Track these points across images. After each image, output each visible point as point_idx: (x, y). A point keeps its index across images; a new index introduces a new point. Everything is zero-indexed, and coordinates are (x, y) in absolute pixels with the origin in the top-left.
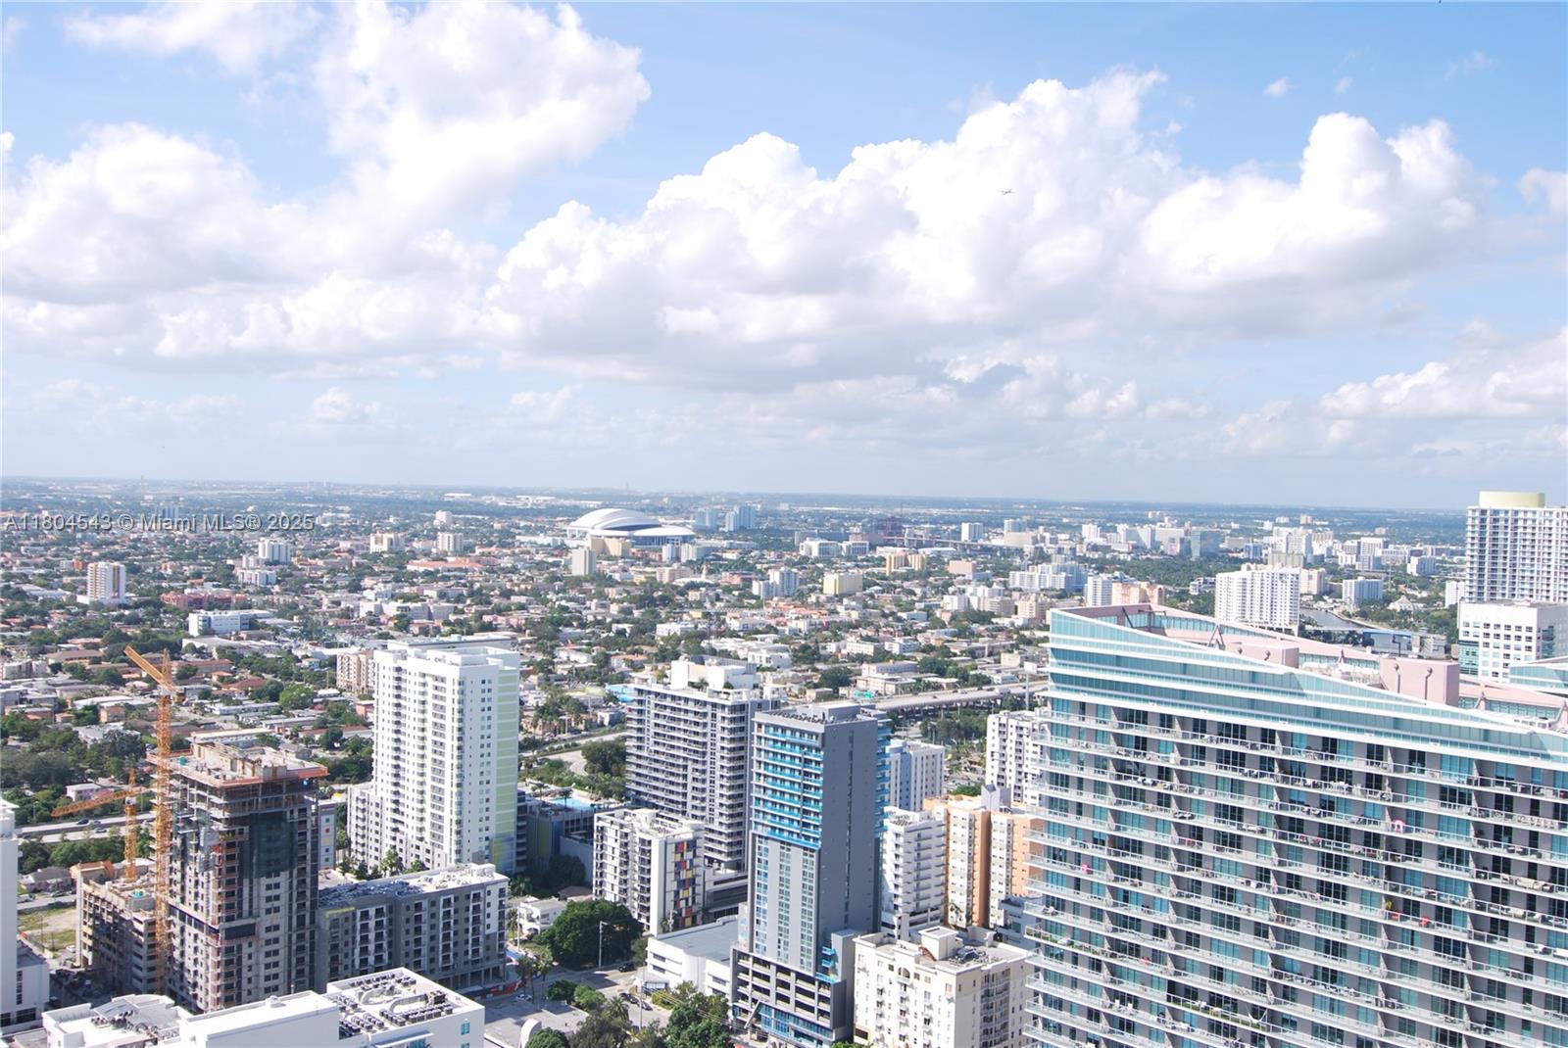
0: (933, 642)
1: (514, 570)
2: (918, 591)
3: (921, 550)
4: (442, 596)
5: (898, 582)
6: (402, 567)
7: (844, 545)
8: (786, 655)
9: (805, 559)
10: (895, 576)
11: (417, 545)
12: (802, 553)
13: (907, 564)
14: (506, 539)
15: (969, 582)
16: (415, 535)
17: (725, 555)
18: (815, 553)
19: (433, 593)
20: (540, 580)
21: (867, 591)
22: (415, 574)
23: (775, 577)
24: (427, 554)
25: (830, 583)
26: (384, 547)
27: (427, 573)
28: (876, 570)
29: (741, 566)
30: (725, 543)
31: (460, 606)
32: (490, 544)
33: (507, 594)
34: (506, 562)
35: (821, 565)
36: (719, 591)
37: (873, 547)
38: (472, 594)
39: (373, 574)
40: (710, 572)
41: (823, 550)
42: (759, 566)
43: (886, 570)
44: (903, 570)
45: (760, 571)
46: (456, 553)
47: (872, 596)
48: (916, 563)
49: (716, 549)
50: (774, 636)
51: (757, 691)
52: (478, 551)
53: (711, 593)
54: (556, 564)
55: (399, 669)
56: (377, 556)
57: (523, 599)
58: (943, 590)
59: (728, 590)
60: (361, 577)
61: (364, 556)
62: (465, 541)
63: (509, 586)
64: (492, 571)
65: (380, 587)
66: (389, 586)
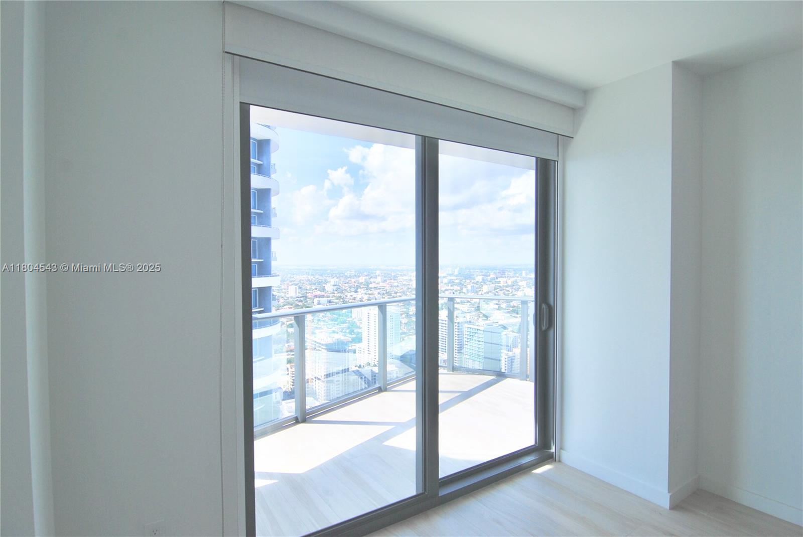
0: (515, 305)
1: (398, 286)
2: (511, 290)
3: (511, 279)
4: (379, 293)
5: (504, 288)
6: (368, 286)
7: (489, 278)
8: (473, 309)
9: (478, 282)
10: (504, 286)
11: (372, 280)
12: (477, 280)
13: (507, 283)
14: (395, 278)
15: (525, 288)
16: (371, 277)
17: (455, 281)
18: (481, 280)
19: (377, 293)
20: (405, 289)
21: (496, 290)
22: (371, 288)
23: (469, 287)
24: (375, 282)
25: (485, 288)
26: (363, 281)
27: (375, 288)
28: (498, 285)
29: (460, 284)
30: (455, 278)
31: (384, 296)
32: (391, 279)
33: (396, 293)
34: (396, 284)
35: (482, 284)
36: (454, 291)
37: (497, 278)
38: (386, 293)
39: (361, 288)
40: (451, 286)
41: (483, 279)
42: (465, 284)
43: (501, 285)
44: (506, 284)
45: (465, 286)
46: (382, 282)
47: (497, 292)
48: (509, 283)
49: (453, 280)
50: (470, 304)
51: (465, 318)
52: (388, 281)
53: (452, 292)
54: (409, 285)
55: (369, 313)
56: (361, 283)
57: (400, 294)
58: (518, 290)
59: (456, 291)
60: (357, 289)
61: (358, 283)
62: (385, 279)
63: (396, 291)
64: (392, 287)
65: (363, 292)
66: (365, 291)
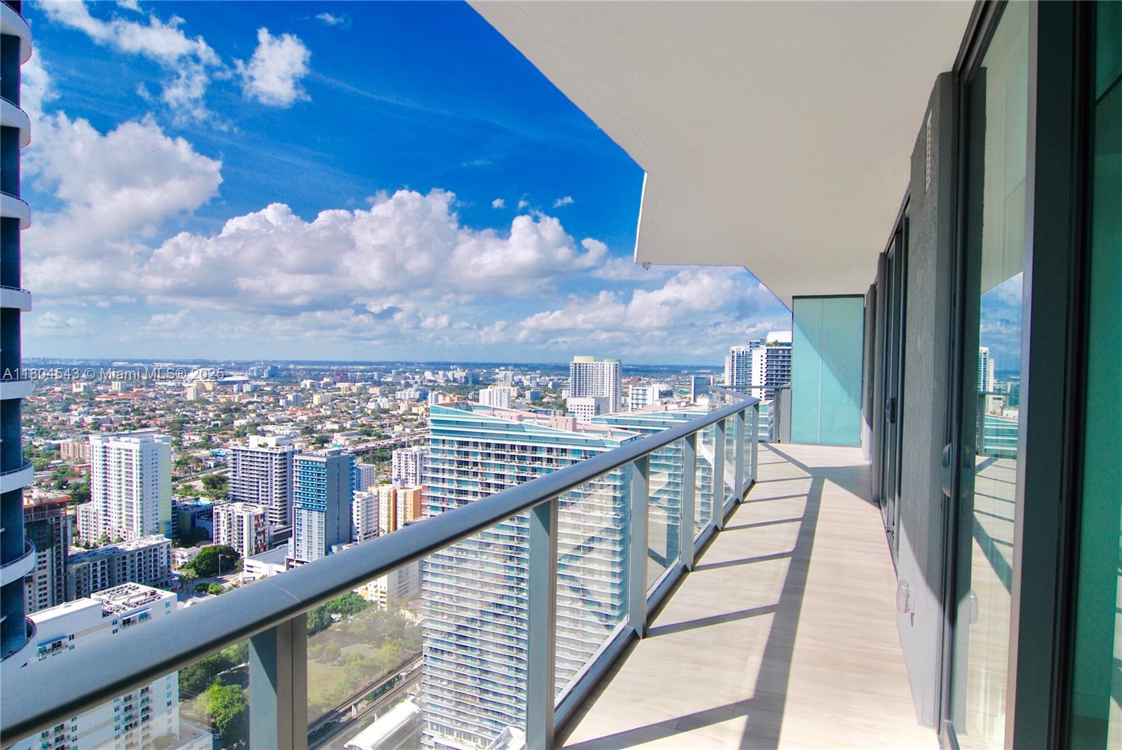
0: (364, 422)
1: (156, 398)
2: (356, 401)
3: (356, 384)
4: (117, 412)
5: (347, 398)
6: (92, 399)
7: (321, 382)
8: (298, 431)
9: (304, 389)
10: (346, 395)
11: (100, 388)
12: (302, 386)
13: (351, 390)
14: (150, 383)
15: (378, 397)
16: (98, 383)
17: (265, 389)
18: (308, 387)
19: (112, 411)
20: (171, 402)
21: (334, 402)
22: (100, 402)
23: (290, 397)
24: (106, 392)
25: (316, 399)
26: (81, 389)
27: (107, 402)
28: (337, 393)
29: (273, 393)
30: (264, 383)
31: (128, 417)
32: (142, 387)
33: (154, 410)
34: (151, 395)
35: (311, 392)
36: (263, 404)
37: (335, 383)
38: (133, 411)
39: (76, 403)
40: (259, 396)
41: (312, 385)
42: (282, 393)
43: (341, 393)
44: (349, 392)
45: (283, 395)
46: (122, 391)
47: (336, 404)
48: (354, 390)
49: (260, 386)
50: (292, 423)
51: (292, 447)
52: (135, 390)
53: (260, 406)
54: (179, 395)
55: (105, 447)
56: (77, 394)
57: (162, 412)
58: (367, 400)
59: (268, 404)
60: (69, 404)
61: (69, 394)
62: (127, 385)
63: (154, 406)
64: (143, 400)
65: (81, 409)
66: (86, 408)
